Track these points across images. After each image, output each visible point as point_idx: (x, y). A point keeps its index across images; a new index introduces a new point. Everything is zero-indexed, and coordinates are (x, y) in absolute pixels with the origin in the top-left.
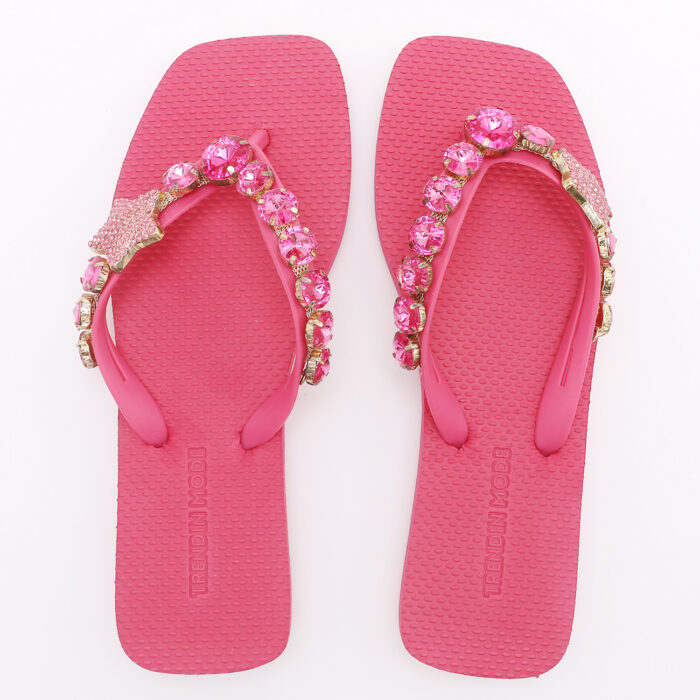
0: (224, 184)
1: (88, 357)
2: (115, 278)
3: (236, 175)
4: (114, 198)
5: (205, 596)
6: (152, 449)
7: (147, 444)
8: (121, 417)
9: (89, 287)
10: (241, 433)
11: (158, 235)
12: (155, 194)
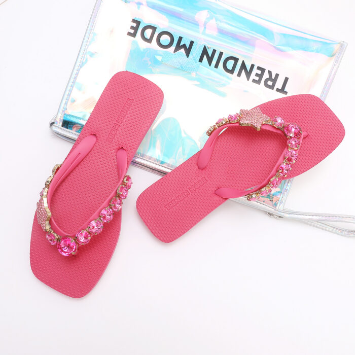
0: (286, 136)
1: (210, 132)
2: (238, 124)
3: (291, 137)
4: (258, 106)
5: (167, 210)
6: (197, 167)
7: (197, 165)
8: (200, 152)
9: (230, 119)
10: (219, 188)
11: (259, 129)
12: (268, 118)
